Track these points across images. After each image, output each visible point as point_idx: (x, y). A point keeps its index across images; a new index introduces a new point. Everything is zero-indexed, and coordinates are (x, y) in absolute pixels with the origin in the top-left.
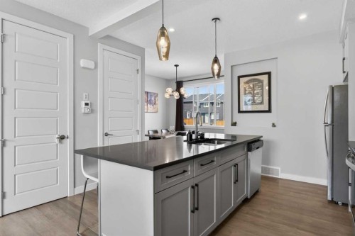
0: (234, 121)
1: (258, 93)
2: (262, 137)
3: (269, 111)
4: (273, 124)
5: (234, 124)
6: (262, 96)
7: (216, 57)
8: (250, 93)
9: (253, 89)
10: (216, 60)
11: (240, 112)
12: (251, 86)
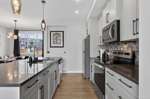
0: (48, 51)
1: (59, 39)
2: (62, 57)
3: (63, 47)
4: (65, 52)
5: (48, 52)
6: (60, 40)
7: (43, 20)
8: (55, 39)
9: (57, 38)
10: (43, 22)
11: (51, 47)
12: (56, 36)
